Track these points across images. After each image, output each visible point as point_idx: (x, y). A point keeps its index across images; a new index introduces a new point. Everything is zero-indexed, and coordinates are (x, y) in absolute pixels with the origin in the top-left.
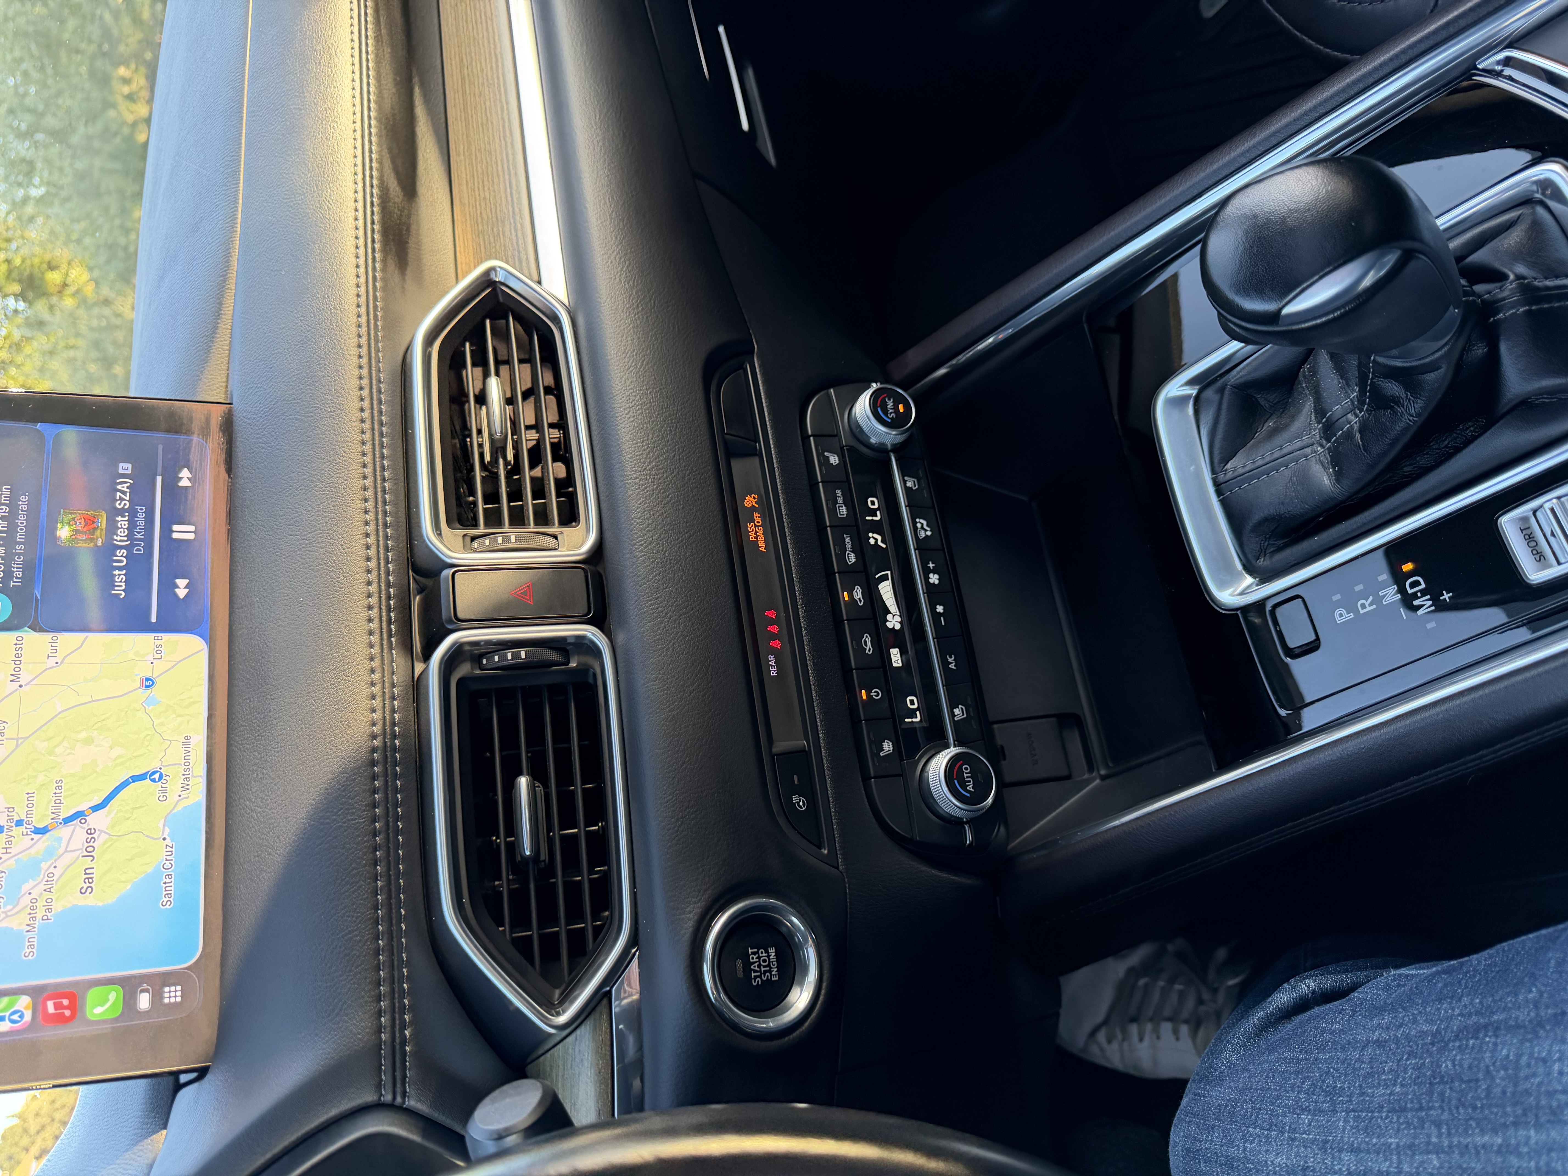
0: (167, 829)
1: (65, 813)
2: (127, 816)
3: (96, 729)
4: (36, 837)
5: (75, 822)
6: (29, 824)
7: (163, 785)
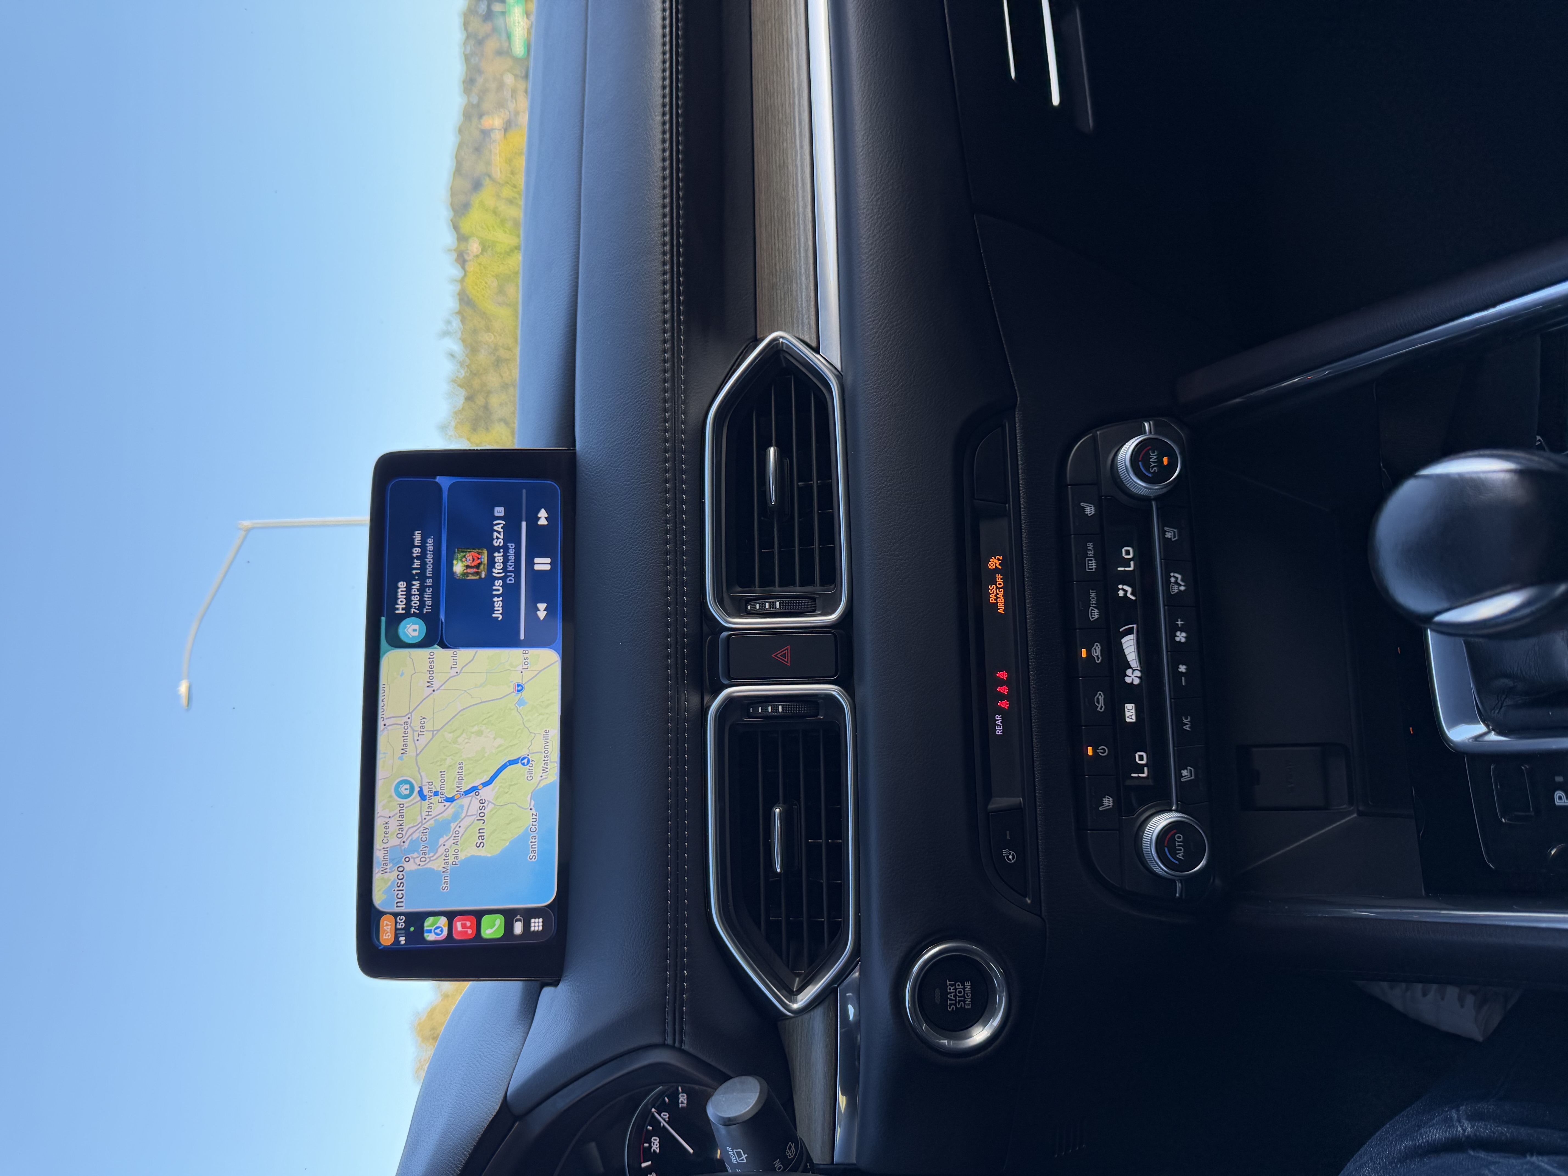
0: (532, 801)
1: (465, 788)
2: (506, 790)
3: (484, 724)
4: (448, 804)
5: (471, 794)
6: (442, 795)
7: (530, 768)
